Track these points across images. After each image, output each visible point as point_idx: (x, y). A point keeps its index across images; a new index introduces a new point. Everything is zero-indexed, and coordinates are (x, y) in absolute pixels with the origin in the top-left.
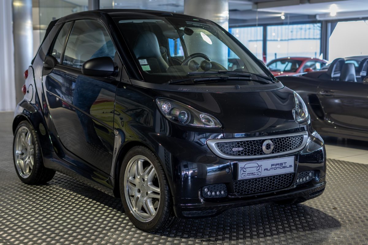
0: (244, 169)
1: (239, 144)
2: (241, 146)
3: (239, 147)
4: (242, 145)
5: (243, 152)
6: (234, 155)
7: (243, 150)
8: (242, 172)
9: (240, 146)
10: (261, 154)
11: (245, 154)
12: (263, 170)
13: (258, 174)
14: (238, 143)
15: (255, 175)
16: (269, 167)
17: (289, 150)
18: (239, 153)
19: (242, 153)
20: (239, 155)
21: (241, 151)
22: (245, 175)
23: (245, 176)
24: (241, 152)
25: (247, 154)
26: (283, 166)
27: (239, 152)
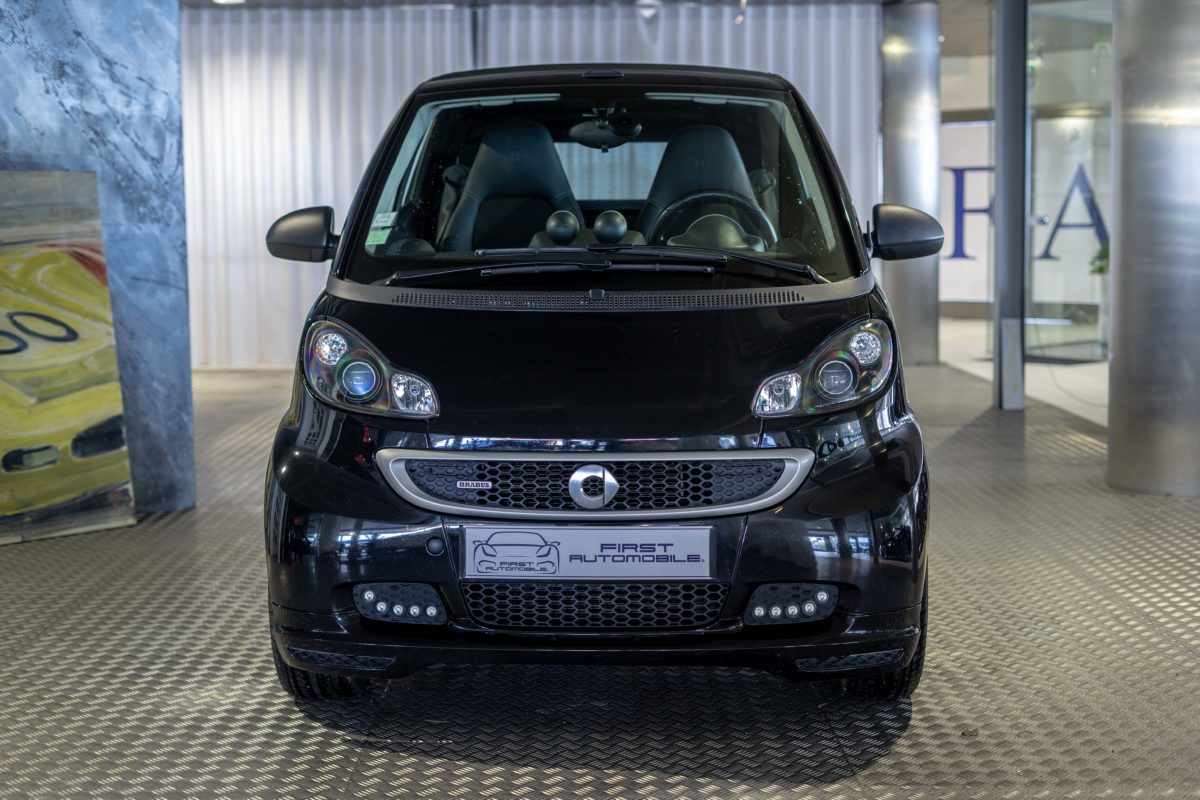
0: (488, 550)
1: (482, 471)
2: (489, 477)
3: (481, 477)
4: (492, 472)
5: (497, 494)
6: (462, 502)
7: (493, 490)
8: (480, 555)
9: (486, 477)
10: (567, 508)
11: (504, 504)
12: (565, 558)
13: (542, 569)
14: (480, 465)
15: (531, 569)
16: (591, 551)
17: (697, 506)
18: (482, 498)
19: (492, 498)
20: (482, 503)
21: (489, 490)
22: (490, 565)
23: (491, 568)
24: (489, 494)
25: (513, 502)
26: (655, 554)
27: (481, 493)
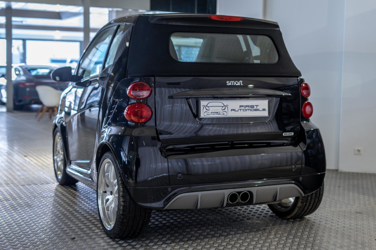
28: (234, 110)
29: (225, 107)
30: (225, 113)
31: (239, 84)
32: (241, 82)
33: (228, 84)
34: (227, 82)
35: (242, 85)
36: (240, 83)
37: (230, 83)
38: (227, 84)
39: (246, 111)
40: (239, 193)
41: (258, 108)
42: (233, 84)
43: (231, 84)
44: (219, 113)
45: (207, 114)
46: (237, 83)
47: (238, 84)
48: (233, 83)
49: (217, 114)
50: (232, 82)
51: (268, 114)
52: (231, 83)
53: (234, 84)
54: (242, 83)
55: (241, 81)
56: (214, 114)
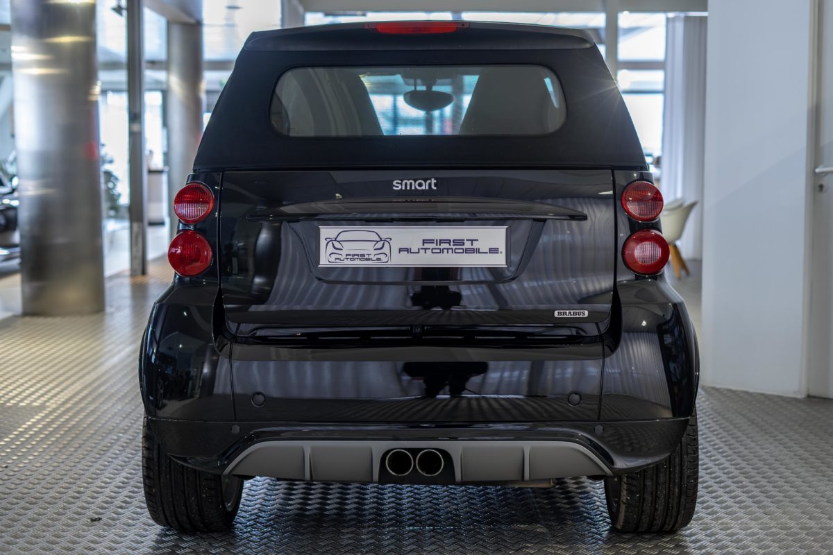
28: (408, 250)
29: (382, 242)
30: (382, 257)
31: (427, 188)
32: (433, 181)
33: (398, 187)
34: (394, 183)
35: (435, 188)
36: (430, 184)
37: (401, 184)
38: (394, 188)
39: (440, 253)
40: (415, 451)
41: (474, 246)
42: (408, 188)
43: (404, 188)
44: (367, 257)
45: (336, 259)
46: (420, 185)
47: (423, 188)
48: (411, 184)
49: (360, 260)
50: (408, 182)
51: (504, 262)
52: (406, 184)
53: (413, 188)
54: (435, 185)
55: (433, 179)
56: (354, 259)
